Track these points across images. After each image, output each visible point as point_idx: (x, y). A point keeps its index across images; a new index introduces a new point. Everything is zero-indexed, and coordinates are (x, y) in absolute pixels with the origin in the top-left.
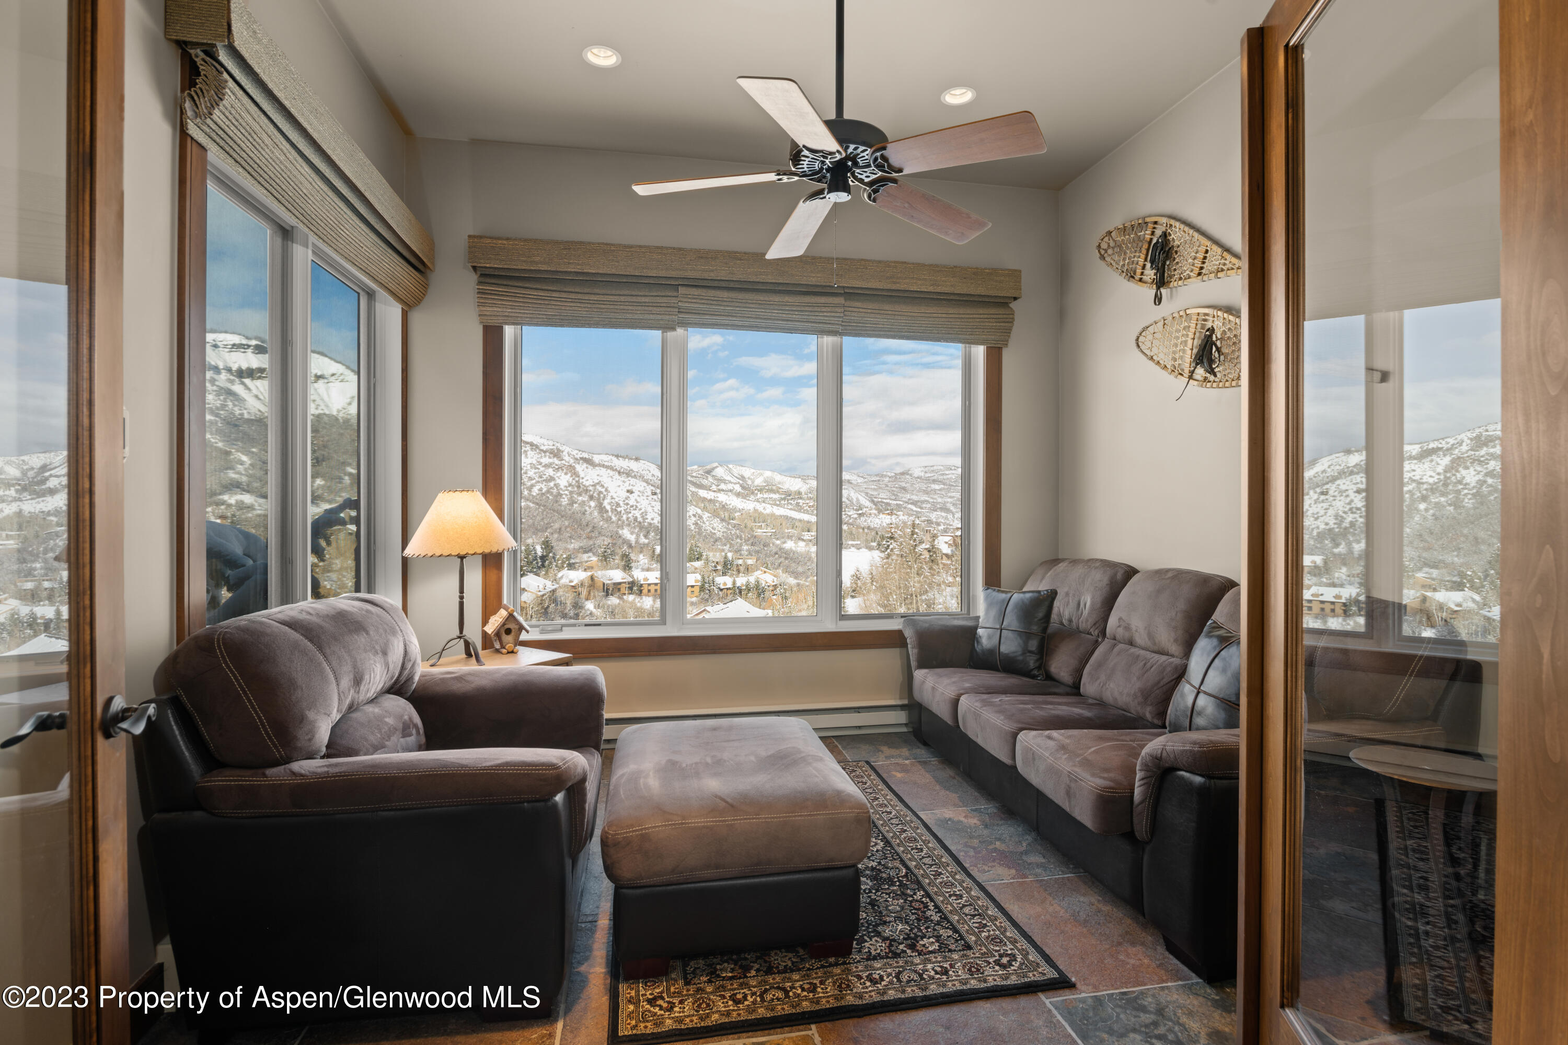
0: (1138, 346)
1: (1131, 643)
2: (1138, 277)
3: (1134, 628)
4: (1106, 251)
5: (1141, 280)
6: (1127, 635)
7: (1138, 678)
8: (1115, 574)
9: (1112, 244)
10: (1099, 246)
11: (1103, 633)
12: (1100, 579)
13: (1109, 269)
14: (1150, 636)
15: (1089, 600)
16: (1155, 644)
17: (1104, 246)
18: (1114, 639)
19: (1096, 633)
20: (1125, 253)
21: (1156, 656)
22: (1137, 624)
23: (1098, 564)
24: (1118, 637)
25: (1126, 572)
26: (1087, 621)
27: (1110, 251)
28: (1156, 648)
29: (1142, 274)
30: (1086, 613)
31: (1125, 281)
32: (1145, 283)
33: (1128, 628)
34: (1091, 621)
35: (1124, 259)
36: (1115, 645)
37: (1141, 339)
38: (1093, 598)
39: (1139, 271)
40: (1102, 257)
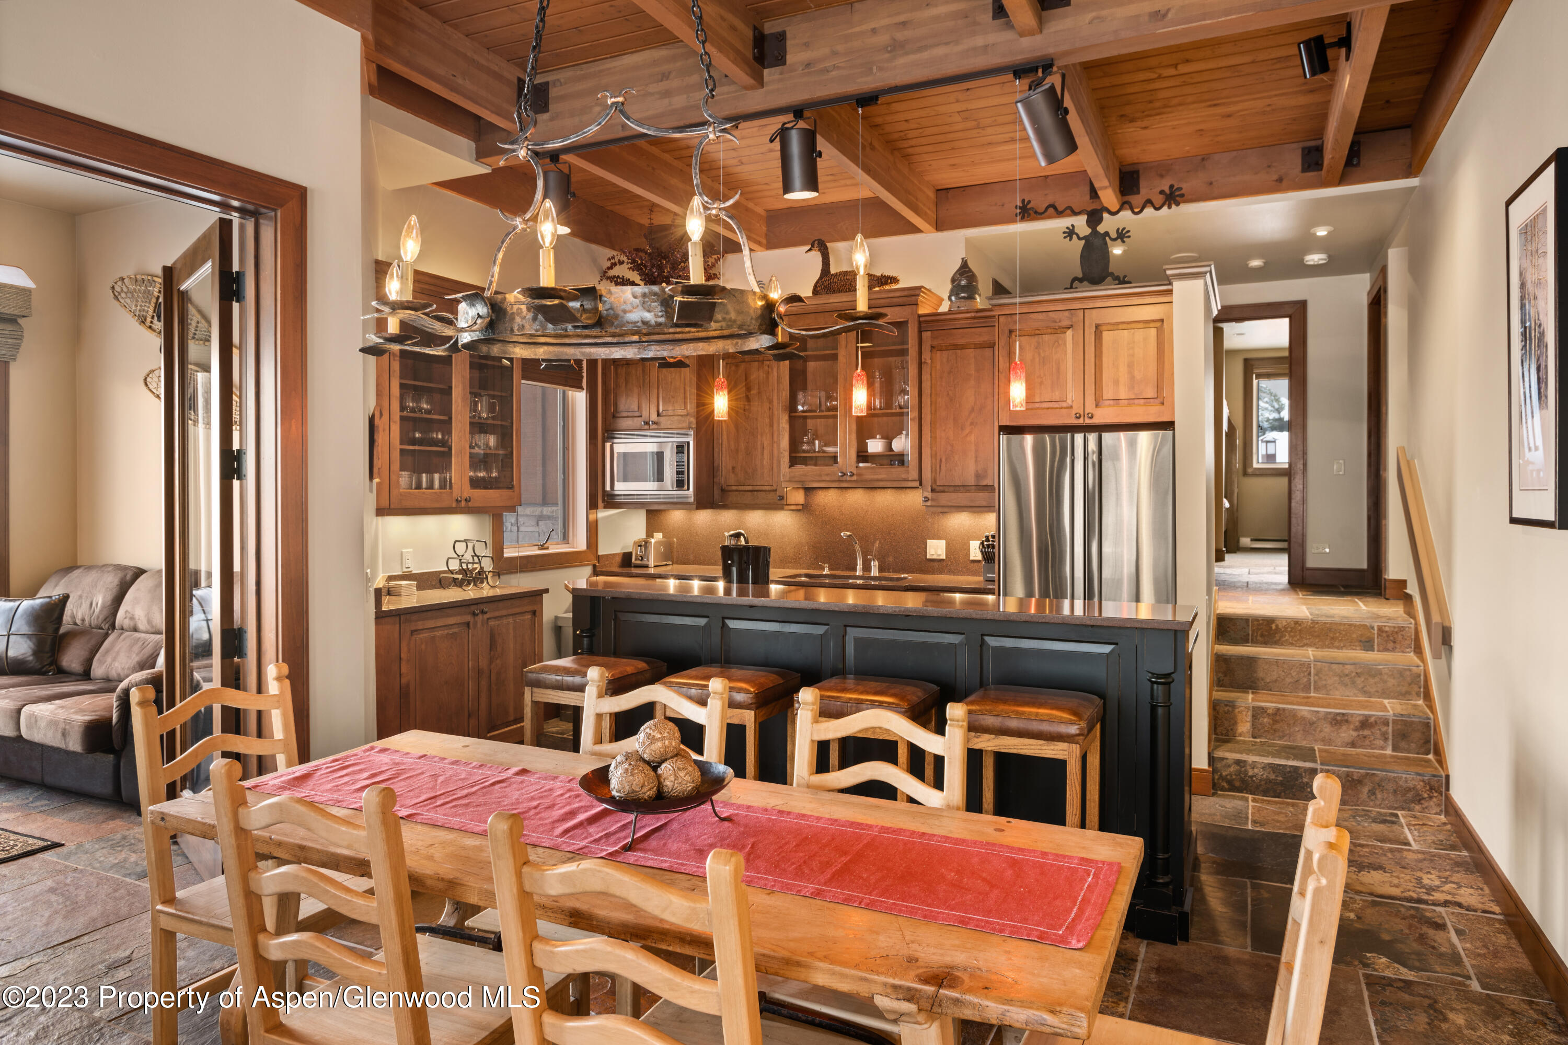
0: (146, 385)
1: (135, 630)
2: (148, 324)
3: (137, 617)
4: (119, 294)
5: (150, 327)
6: (132, 624)
7: (137, 654)
8: (125, 576)
9: (125, 289)
10: (113, 288)
11: (113, 626)
12: (111, 581)
13: (122, 310)
14: (149, 622)
15: (101, 599)
16: (152, 627)
17: (118, 289)
18: (122, 629)
19: (107, 626)
20: (137, 301)
21: (153, 636)
22: (140, 614)
23: (110, 569)
24: (125, 627)
25: (135, 573)
26: (98, 617)
27: (123, 295)
28: (153, 630)
29: (152, 322)
30: (97, 611)
31: (137, 324)
32: (154, 331)
33: (132, 618)
34: (102, 617)
35: (136, 306)
36: (121, 634)
37: (149, 380)
38: (104, 597)
39: (149, 319)
40: (116, 298)
